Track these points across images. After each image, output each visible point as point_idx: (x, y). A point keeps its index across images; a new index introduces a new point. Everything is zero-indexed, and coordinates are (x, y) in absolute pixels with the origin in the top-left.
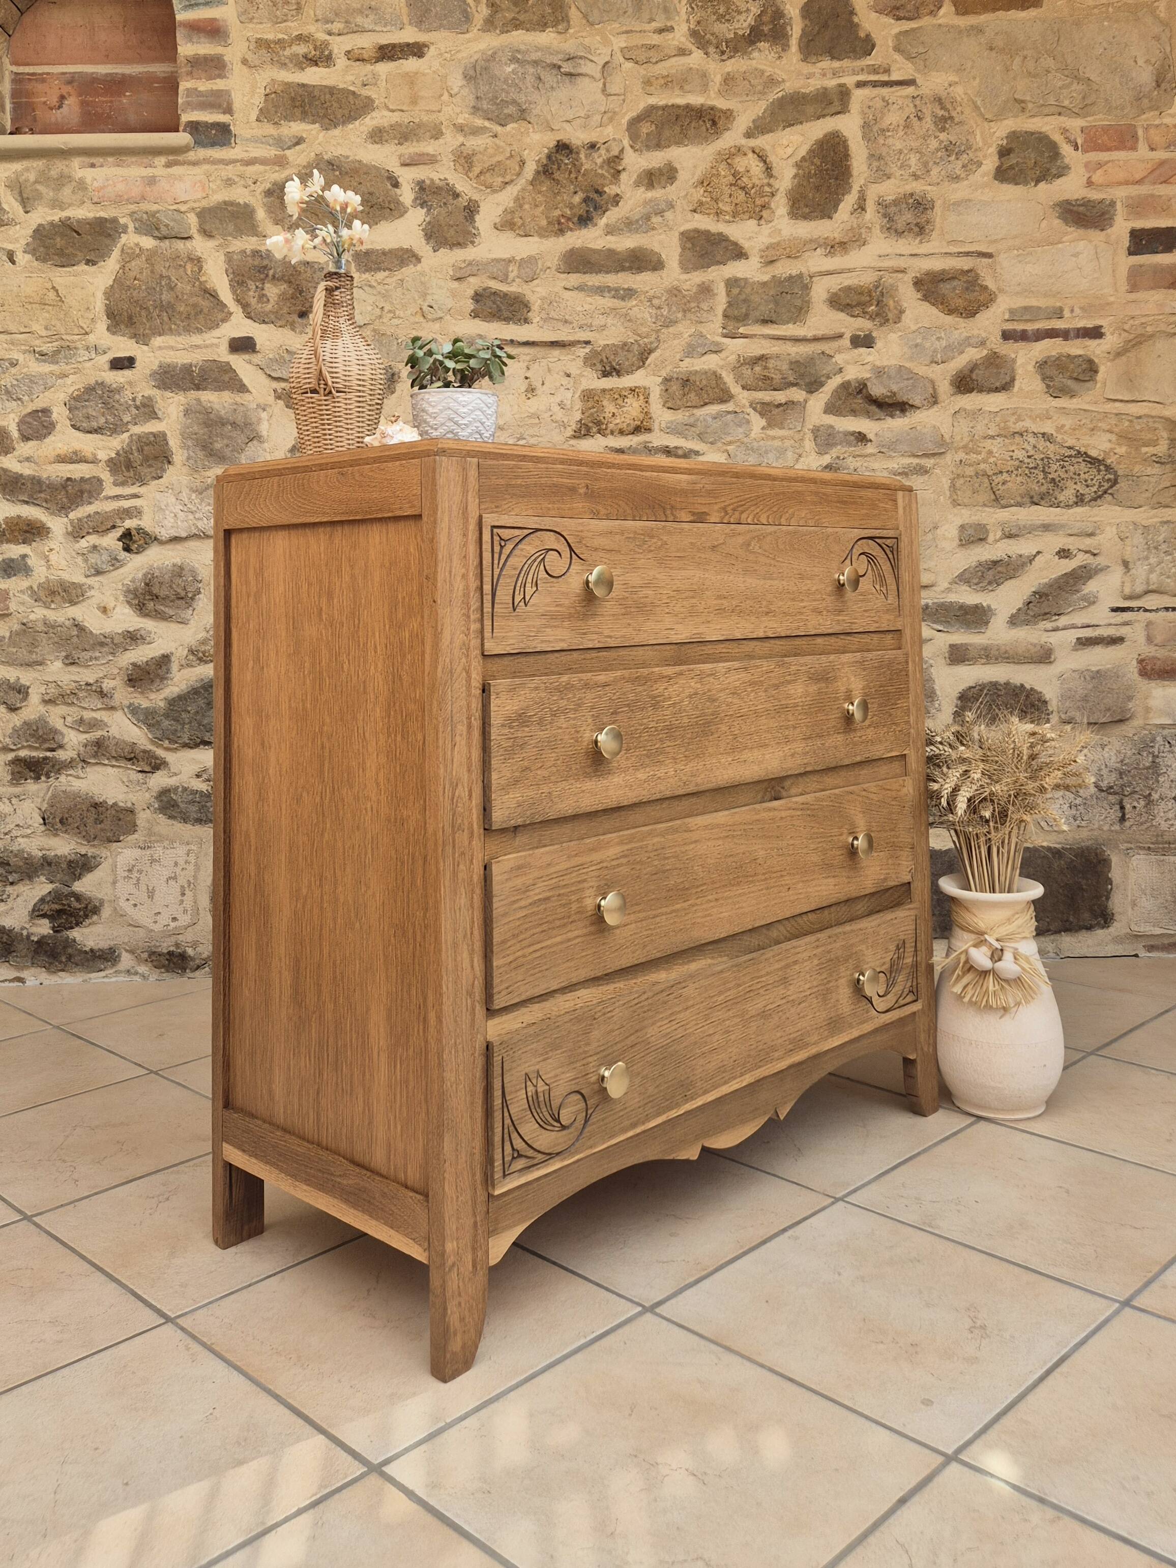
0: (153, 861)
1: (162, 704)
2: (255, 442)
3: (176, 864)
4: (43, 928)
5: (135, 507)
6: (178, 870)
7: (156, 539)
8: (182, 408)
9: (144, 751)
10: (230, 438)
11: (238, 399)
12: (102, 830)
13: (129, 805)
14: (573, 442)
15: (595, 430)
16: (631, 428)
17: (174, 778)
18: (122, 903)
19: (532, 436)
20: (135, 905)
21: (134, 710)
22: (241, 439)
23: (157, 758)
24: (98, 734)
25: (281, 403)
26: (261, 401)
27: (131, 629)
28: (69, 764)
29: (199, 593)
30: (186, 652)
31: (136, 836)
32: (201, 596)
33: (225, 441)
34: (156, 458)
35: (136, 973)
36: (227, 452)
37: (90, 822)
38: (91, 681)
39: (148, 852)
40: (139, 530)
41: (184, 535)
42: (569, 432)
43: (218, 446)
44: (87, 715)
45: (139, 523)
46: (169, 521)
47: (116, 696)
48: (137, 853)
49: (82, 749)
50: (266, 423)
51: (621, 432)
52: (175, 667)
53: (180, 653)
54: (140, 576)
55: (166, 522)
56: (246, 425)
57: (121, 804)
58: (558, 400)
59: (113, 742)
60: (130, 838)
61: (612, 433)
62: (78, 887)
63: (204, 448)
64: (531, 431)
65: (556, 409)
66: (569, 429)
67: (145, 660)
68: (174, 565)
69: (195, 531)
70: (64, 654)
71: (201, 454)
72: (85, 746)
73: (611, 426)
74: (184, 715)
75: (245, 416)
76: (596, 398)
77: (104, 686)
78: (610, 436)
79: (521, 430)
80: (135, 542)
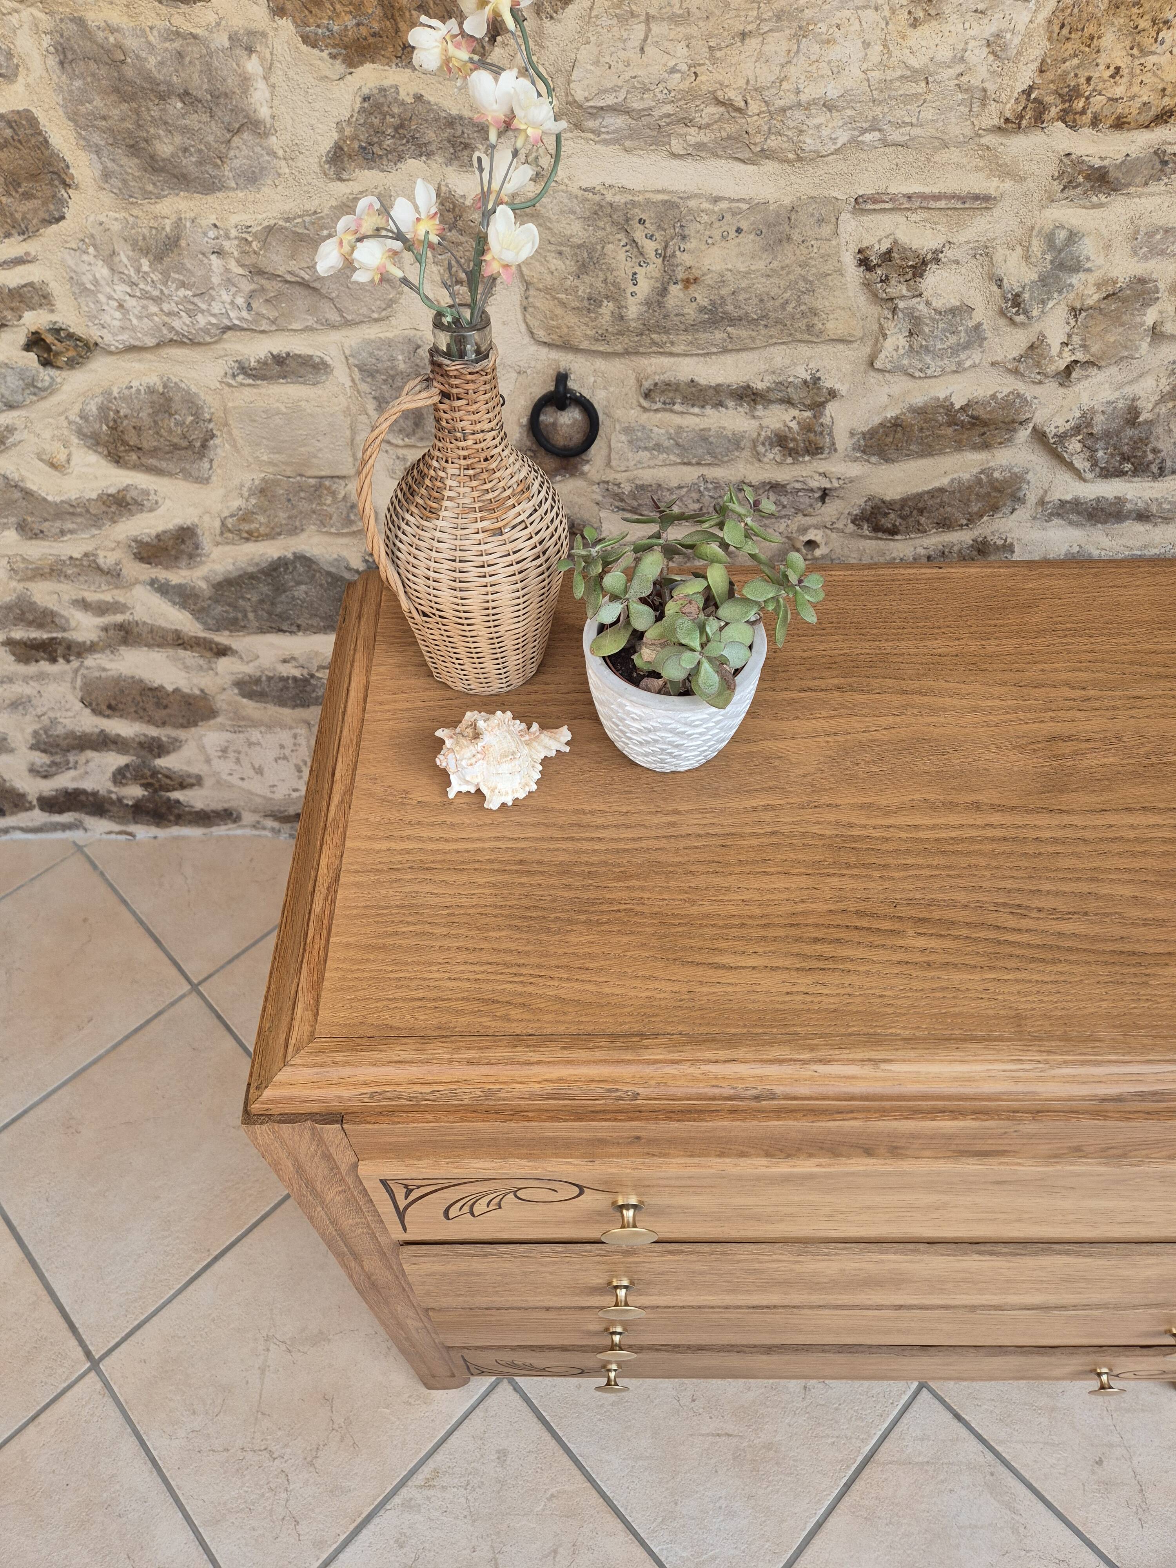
0: (250, 744)
1: (204, 585)
2: (245, 136)
3: (282, 747)
4: (134, 792)
5: (31, 284)
6: (287, 752)
7: (96, 344)
8: (47, 41)
9: (196, 637)
10: (185, 130)
11: (178, 21)
12: (170, 716)
13: (198, 692)
14: (990, 140)
15: (1054, 111)
16: (1145, 118)
17: (251, 664)
18: (224, 776)
19: (898, 126)
20: (242, 779)
21: (163, 589)
22: (213, 132)
23: (217, 644)
24: (119, 618)
25: (286, 24)
26: (237, 23)
27: (112, 491)
28: (91, 648)
29: (213, 436)
30: (217, 524)
31: (219, 720)
32: (217, 441)
33: (178, 139)
34: (34, 177)
35: (264, 828)
36: (189, 163)
37: (150, 706)
38: (76, 555)
39: (241, 736)
40: (56, 331)
41: (150, 342)
42: (991, 117)
43: (165, 148)
44: (92, 597)
45: (53, 318)
46: (112, 317)
47: (124, 572)
48: (227, 736)
49: (103, 634)
50: (261, 85)
51: (1120, 124)
52: (206, 542)
53: (209, 527)
54: (93, 408)
55: (106, 318)
56: (216, 96)
57: (186, 690)
58: (989, 29)
59: (145, 629)
60: (212, 722)
61: (1095, 122)
62: (162, 763)
63: (134, 149)
64: (900, 114)
65: (978, 55)
66: (993, 107)
67: (153, 533)
68: (151, 391)
69: (172, 335)
70: (13, 520)
71: (131, 165)
72: (105, 629)
73: (1098, 101)
74: (241, 602)
75: (209, 70)
76: (1091, 29)
77: (101, 561)
78: (1087, 131)
79: (878, 110)
80: (57, 354)
